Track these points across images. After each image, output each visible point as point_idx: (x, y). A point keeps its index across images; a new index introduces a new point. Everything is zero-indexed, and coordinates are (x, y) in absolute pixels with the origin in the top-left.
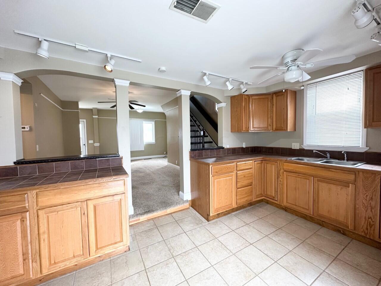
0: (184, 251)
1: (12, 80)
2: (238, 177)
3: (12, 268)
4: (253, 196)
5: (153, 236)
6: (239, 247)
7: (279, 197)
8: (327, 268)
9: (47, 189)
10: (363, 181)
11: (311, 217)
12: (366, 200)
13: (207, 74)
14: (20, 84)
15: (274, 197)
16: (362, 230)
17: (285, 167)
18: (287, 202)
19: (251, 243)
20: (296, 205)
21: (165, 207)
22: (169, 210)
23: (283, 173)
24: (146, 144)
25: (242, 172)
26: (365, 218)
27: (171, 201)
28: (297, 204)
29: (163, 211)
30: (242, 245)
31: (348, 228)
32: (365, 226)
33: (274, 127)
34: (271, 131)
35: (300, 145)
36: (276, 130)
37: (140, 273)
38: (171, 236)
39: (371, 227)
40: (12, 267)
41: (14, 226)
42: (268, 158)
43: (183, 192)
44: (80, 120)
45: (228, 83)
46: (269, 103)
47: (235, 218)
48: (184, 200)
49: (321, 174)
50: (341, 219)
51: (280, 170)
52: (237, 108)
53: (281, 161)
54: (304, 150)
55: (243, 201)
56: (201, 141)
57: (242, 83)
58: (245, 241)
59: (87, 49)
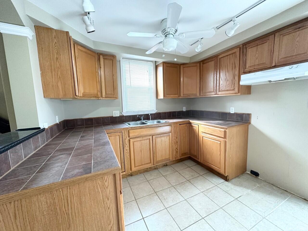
7: (126, 167)
12: (175, 139)
16: (174, 157)
17: (131, 135)
18: (135, 166)
20: (142, 165)
23: (129, 141)
26: (175, 150)
31: (170, 160)
32: (175, 154)
33: (104, 94)
34: (100, 98)
35: (120, 113)
50: (167, 157)
51: (126, 139)
54: (123, 116)
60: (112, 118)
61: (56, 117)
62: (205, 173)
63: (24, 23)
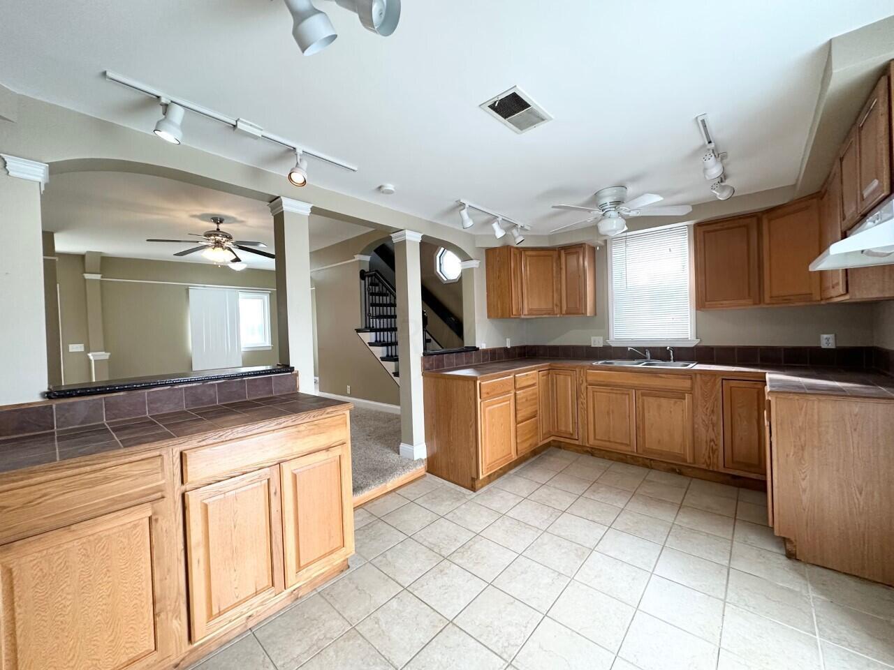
0: (459, 545)
1: (39, 180)
2: (518, 402)
3: (130, 640)
4: (539, 436)
5: (382, 534)
6: (548, 519)
7: (580, 433)
8: (675, 519)
9: (204, 443)
10: (701, 388)
11: (633, 457)
12: (706, 415)
13: (467, 206)
15: (572, 434)
16: (703, 460)
17: (589, 378)
18: (595, 439)
19: (563, 510)
20: (609, 441)
21: (382, 476)
22: (392, 483)
23: (587, 388)
24: (247, 350)
25: (524, 393)
26: (706, 442)
27: (389, 465)
28: (612, 440)
29: (380, 486)
30: (551, 516)
31: (686, 461)
32: (707, 454)
33: (564, 308)
34: (558, 316)
35: (604, 341)
36: (567, 314)
37: (399, 596)
38: (418, 528)
39: (713, 453)
40: (130, 635)
41: (135, 534)
42: (559, 364)
43: (411, 443)
45: (495, 225)
46: (554, 265)
47: (518, 479)
48: (416, 458)
49: (647, 383)
50: (677, 450)
51: (581, 384)
52: (500, 271)
53: (583, 367)
54: (610, 347)
55: (525, 447)
57: (515, 226)
58: (551, 509)
59: (258, 133)
60: (589, 347)
61: (506, 341)
62: (758, 523)
63: (471, 255)
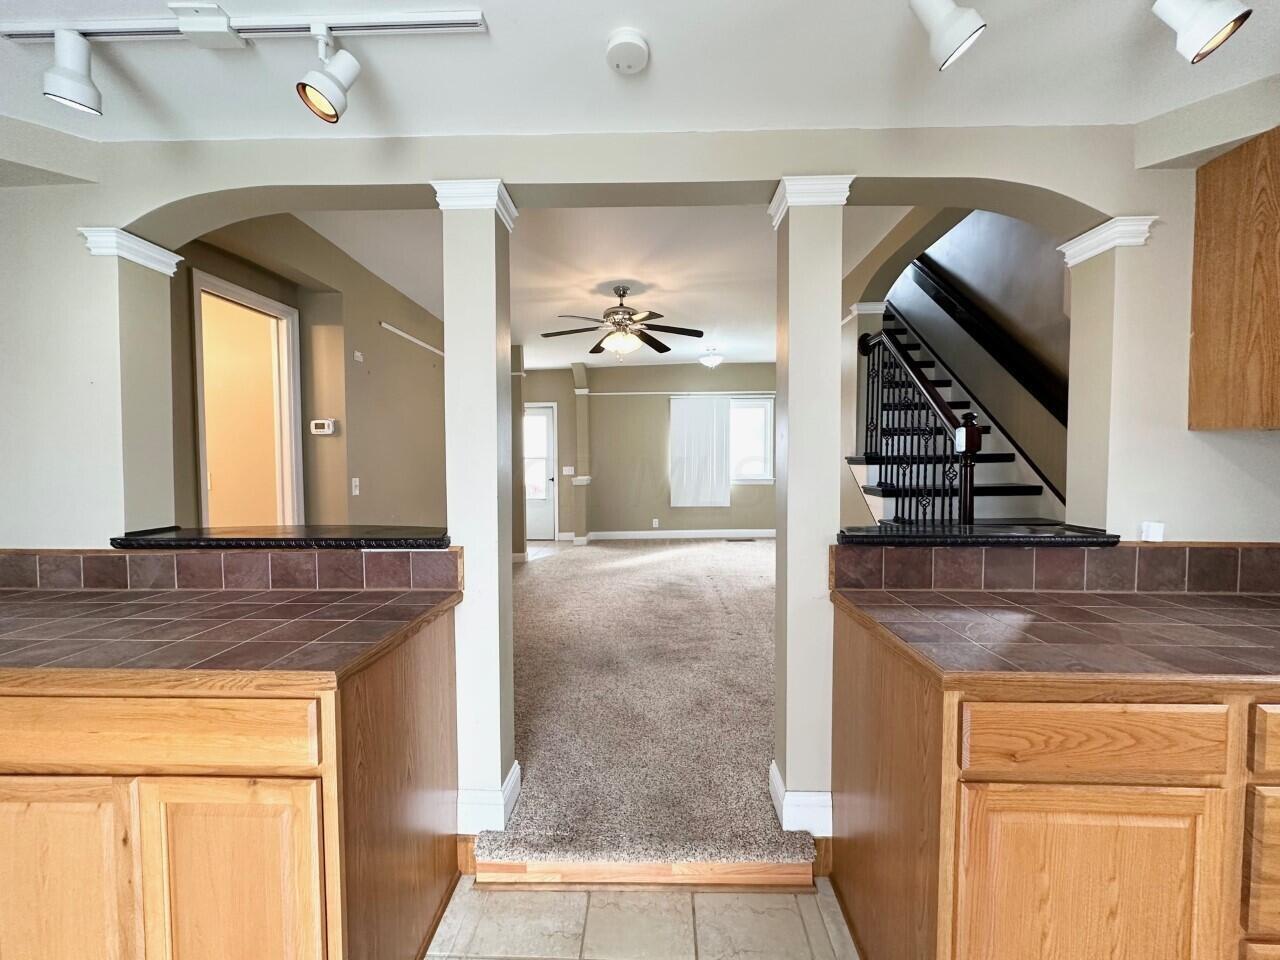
1: (115, 252)
14: (171, 271)
22: (685, 868)
24: (737, 483)
44: (526, 405)
48: (786, 826)
56: (956, 482)
59: (221, 25)
